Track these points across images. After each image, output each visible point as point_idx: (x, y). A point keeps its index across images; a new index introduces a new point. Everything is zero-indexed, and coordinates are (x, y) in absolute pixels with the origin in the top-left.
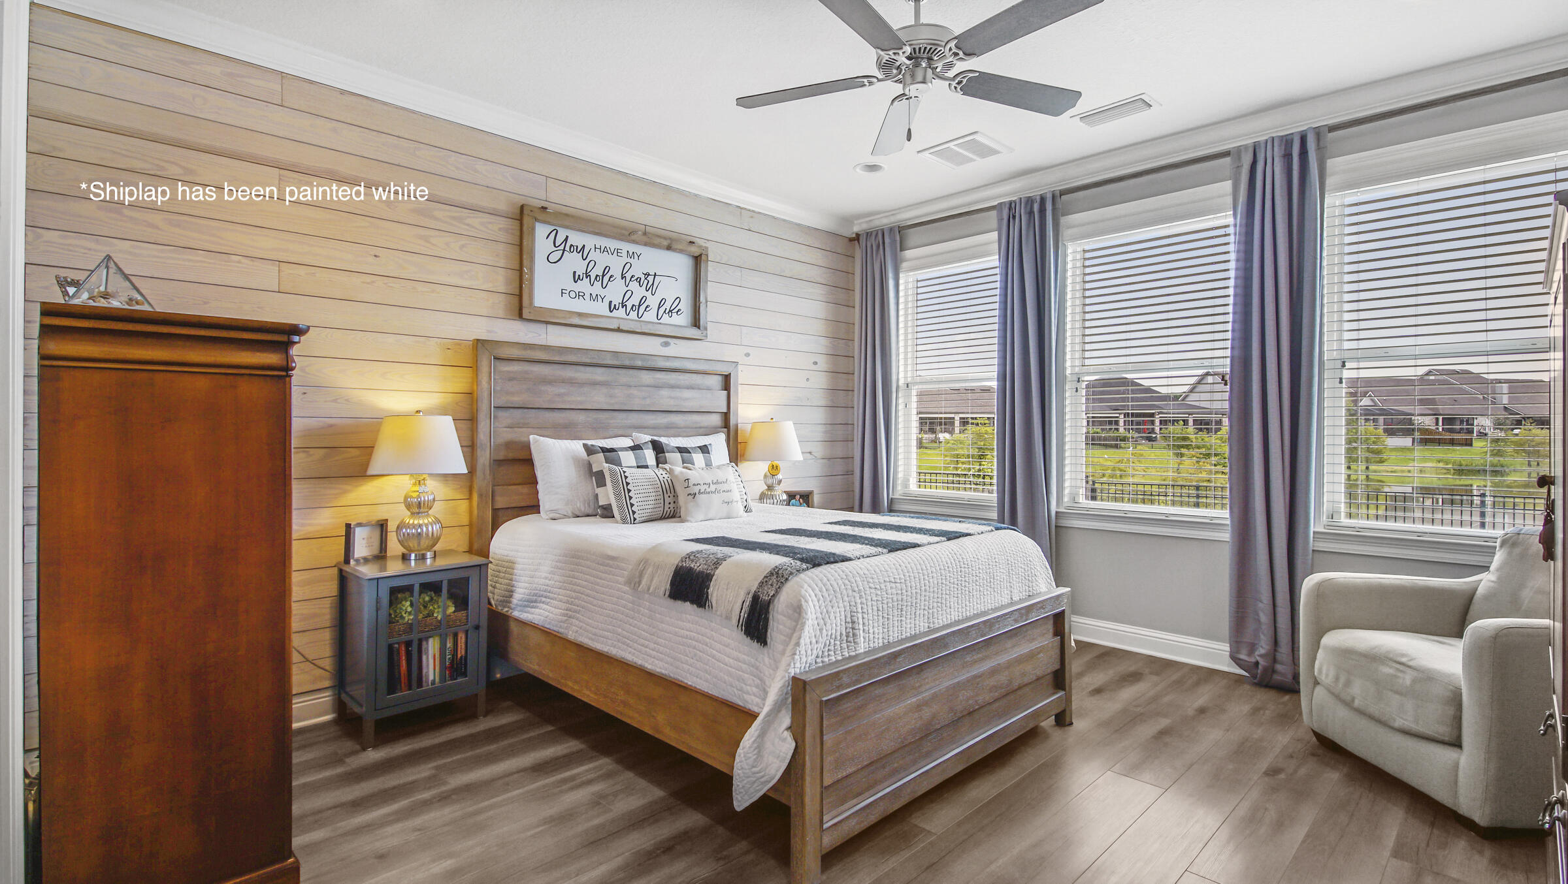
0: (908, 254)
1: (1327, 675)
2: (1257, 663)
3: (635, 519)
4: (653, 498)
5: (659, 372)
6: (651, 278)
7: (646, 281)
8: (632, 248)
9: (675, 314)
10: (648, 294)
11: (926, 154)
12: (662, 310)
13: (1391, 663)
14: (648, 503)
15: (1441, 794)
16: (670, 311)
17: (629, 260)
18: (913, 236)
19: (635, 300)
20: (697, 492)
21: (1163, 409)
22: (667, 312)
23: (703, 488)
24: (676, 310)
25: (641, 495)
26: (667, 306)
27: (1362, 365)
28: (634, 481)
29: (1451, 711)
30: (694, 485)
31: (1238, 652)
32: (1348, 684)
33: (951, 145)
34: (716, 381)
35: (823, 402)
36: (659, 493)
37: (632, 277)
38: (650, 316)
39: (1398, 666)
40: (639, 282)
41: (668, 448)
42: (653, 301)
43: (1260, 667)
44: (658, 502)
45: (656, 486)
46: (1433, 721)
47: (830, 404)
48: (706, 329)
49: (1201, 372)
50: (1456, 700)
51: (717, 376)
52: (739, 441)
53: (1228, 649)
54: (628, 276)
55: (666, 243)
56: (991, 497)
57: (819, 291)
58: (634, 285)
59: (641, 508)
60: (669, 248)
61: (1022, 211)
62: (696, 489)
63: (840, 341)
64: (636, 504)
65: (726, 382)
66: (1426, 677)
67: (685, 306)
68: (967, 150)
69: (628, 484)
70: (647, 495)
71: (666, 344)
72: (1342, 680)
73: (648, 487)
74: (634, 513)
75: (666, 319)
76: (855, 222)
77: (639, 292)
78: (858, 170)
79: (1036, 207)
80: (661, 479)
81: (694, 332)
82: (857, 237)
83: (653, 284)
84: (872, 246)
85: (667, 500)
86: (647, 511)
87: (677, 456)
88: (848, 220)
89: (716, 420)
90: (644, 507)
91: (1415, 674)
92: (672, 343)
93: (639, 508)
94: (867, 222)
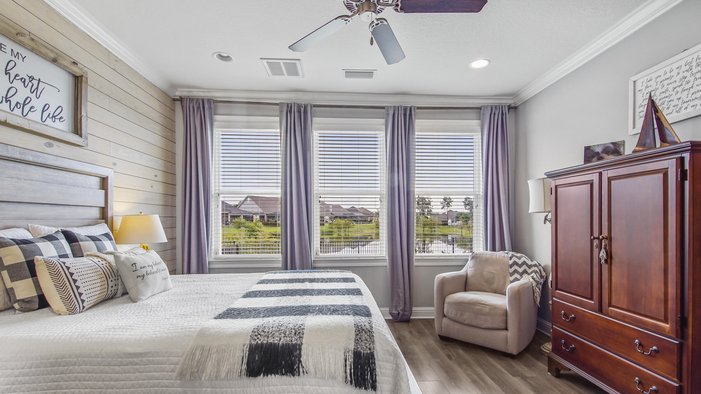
0: (217, 117)
1: (451, 313)
2: (399, 313)
3: (84, 307)
4: (99, 284)
5: (48, 169)
6: (35, 82)
7: (30, 84)
8: (17, 49)
9: (57, 121)
10: (33, 96)
11: (265, 62)
12: (46, 114)
13: (479, 305)
14: (95, 290)
15: (501, 347)
16: (53, 117)
17: (13, 58)
18: (221, 108)
19: (20, 98)
20: (145, 274)
21: (231, 211)
22: (51, 116)
23: (149, 269)
24: (59, 117)
25: (88, 283)
26: (51, 110)
27: (326, 196)
28: (77, 271)
29: (504, 318)
30: (141, 268)
31: (392, 311)
32: (462, 315)
33: (281, 62)
34: (95, 182)
35: (160, 202)
36: (103, 279)
37: (17, 75)
38: (35, 116)
39: (482, 305)
40: (24, 82)
41: (81, 237)
42: (38, 104)
43: (400, 314)
44: (103, 287)
45: (99, 273)
46: (498, 322)
47: (164, 204)
48: (86, 138)
49: (246, 196)
50: (506, 313)
51: (97, 178)
52: (114, 229)
53: (388, 310)
54: (13, 73)
55: (52, 55)
56: (279, 256)
57: (158, 128)
58: (18, 84)
59: (90, 295)
60: (54, 61)
61: (295, 109)
62: (144, 271)
63: (169, 163)
64: (84, 293)
65: (104, 183)
66: (494, 308)
67: (67, 114)
68: (286, 68)
69: (72, 274)
70: (94, 282)
71: (50, 145)
72: (459, 314)
73: (92, 275)
74: (83, 301)
75: (49, 122)
76: (178, 89)
77: (23, 93)
78: (215, 56)
79: (302, 109)
80: (101, 266)
81: (74, 138)
82: (181, 99)
83: (37, 88)
84: (194, 107)
85: (111, 284)
86: (93, 298)
87: (91, 244)
88: (174, 86)
89: (95, 213)
90: (92, 294)
91: (489, 307)
92: (55, 146)
93: (88, 296)
94: (188, 91)
